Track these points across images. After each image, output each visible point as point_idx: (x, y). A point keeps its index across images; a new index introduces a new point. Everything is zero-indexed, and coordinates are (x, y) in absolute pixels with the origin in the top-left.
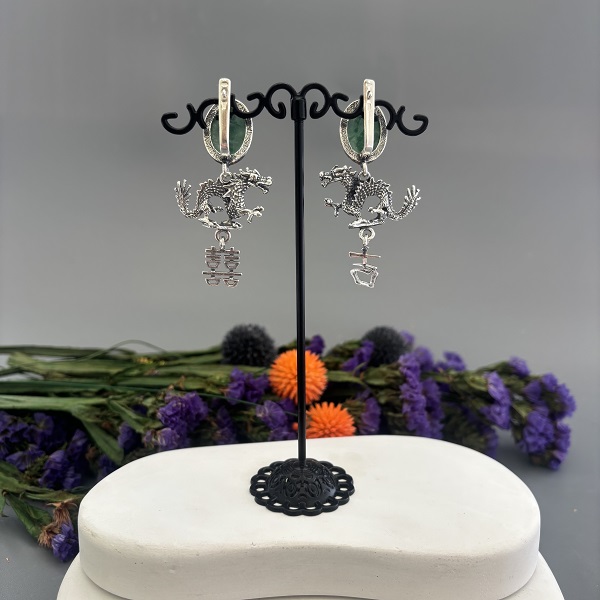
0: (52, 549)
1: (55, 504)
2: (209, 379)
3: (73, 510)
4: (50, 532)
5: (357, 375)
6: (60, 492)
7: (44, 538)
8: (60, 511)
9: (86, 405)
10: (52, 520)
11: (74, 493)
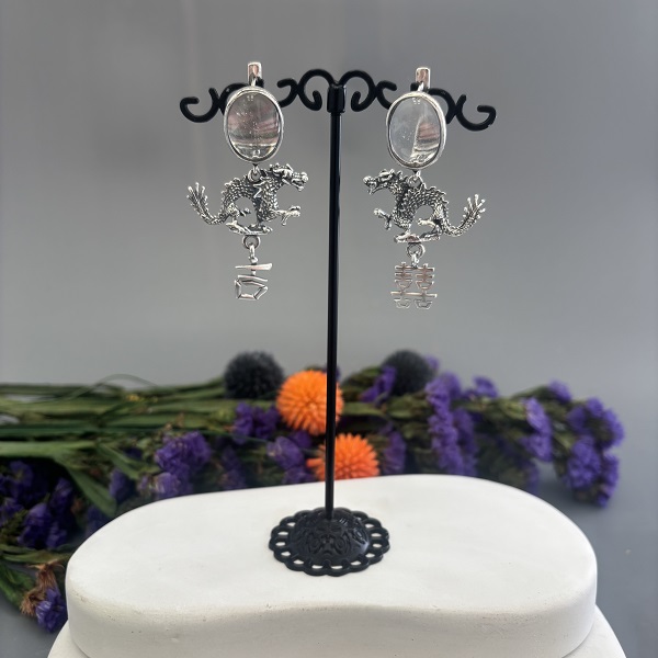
0: (36, 619)
1: (38, 567)
2: (212, 416)
3: (59, 572)
4: (34, 598)
5: (378, 407)
6: (43, 551)
7: (26, 606)
8: (44, 574)
9: (72, 449)
10: (35, 585)
11: (60, 552)
